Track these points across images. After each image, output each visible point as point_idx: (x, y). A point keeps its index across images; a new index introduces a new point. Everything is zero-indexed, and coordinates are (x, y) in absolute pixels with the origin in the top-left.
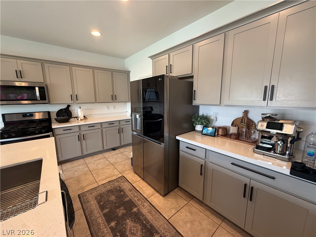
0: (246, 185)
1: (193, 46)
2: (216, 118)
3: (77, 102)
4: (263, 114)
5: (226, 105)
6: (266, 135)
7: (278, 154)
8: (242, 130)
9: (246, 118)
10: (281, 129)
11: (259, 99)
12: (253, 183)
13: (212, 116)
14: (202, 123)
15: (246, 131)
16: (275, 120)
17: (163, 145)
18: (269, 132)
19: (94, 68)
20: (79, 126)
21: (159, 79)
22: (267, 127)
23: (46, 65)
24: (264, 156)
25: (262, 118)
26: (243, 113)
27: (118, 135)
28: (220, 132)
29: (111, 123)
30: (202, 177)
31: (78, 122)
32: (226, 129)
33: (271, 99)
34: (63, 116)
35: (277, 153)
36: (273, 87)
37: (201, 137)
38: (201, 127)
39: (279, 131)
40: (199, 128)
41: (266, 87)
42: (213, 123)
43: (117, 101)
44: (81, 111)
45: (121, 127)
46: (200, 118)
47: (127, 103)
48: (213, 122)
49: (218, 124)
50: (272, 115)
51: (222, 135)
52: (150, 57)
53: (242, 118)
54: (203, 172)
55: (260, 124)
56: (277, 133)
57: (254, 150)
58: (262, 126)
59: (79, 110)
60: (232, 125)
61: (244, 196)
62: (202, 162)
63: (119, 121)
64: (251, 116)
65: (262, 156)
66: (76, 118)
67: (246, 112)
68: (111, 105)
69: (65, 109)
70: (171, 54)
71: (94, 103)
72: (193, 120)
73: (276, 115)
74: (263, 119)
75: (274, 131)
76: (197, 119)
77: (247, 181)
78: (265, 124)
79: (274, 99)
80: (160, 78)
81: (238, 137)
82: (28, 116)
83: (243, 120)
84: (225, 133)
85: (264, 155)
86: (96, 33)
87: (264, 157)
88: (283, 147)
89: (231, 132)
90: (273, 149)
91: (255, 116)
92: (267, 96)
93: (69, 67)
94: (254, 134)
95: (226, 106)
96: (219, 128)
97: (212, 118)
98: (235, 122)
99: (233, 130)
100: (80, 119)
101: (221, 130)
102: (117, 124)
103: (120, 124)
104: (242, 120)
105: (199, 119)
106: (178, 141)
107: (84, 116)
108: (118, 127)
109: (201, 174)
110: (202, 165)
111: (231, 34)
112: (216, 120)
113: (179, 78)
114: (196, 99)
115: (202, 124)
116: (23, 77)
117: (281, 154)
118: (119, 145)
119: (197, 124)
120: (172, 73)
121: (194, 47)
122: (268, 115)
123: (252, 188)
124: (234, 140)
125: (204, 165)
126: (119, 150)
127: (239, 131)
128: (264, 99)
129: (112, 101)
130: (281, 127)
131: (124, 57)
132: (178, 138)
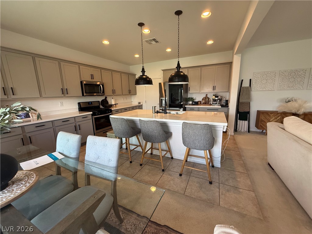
2: (196, 98)
4: (213, 94)
8: (206, 101)
11: (211, 90)
14: (191, 100)
15: (208, 101)
16: (216, 95)
20: (121, 109)
26: (206, 95)
28: (199, 103)
29: (133, 108)
33: (215, 90)
35: (217, 104)
38: (191, 102)
41: (214, 86)
43: (131, 94)
48: (195, 100)
49: (197, 100)
53: (205, 97)
60: (202, 100)
63: (136, 106)
64: (208, 96)
75: (216, 98)
76: (189, 99)
78: (214, 97)
81: (205, 103)
82: (90, 104)
89: (202, 102)
91: (212, 97)
93: (111, 72)
97: (194, 98)
99: (204, 101)
114: (190, 90)
124: (204, 105)
128: (213, 90)
130: (218, 97)
132: (185, 106)
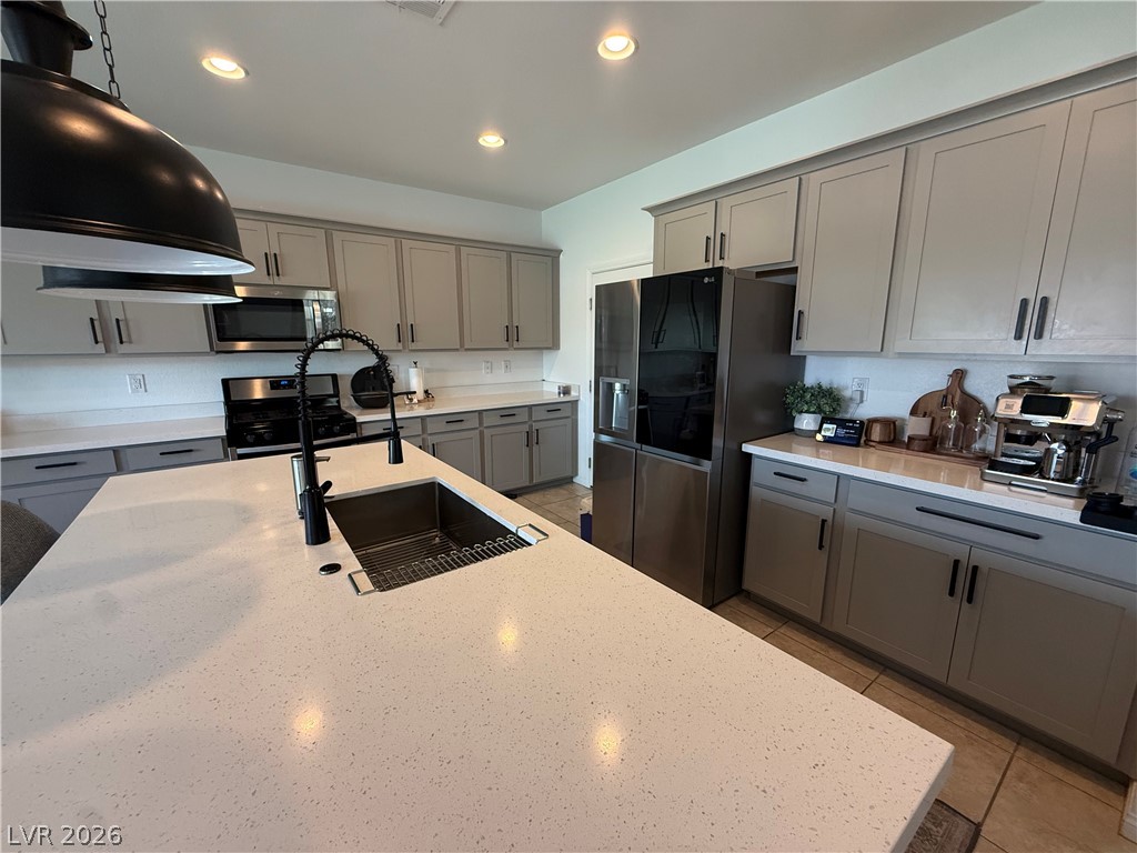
0: (956, 563)
1: (800, 179)
2: (862, 392)
3: (413, 346)
4: (1011, 377)
5: (900, 353)
6: (1019, 432)
7: (1053, 480)
8: (945, 428)
9: (958, 390)
10: (1063, 412)
11: (1003, 335)
12: (979, 557)
13: (847, 388)
14: (819, 407)
15: (958, 428)
16: (1047, 390)
17: (706, 466)
18: (1029, 422)
19: (458, 243)
20: (423, 418)
21: (706, 280)
22: (1024, 410)
23: (337, 236)
24: (1013, 488)
25: (1010, 388)
26: (950, 376)
27: (525, 451)
28: (876, 433)
29: (507, 413)
30: (823, 556)
31: (412, 409)
32: (894, 423)
33: (1039, 335)
34: (374, 389)
35: (1048, 479)
36: (1045, 301)
37: (814, 449)
38: (815, 420)
39: (1057, 420)
40: (806, 422)
41: (1024, 303)
42: (851, 410)
43: (521, 345)
44: (418, 375)
45: (535, 426)
46: (812, 395)
47: (545, 351)
48: (848, 406)
49: (863, 412)
50: (1040, 378)
51: (880, 443)
52: (650, 210)
53: (944, 393)
54: (826, 542)
55: (1003, 402)
56: (1052, 425)
57: (983, 474)
58: (1009, 407)
59: (413, 372)
60: (914, 412)
61: (952, 593)
62: (827, 512)
63: (530, 407)
64: (973, 386)
65: (1005, 488)
66: (405, 397)
67: (959, 376)
68: (499, 359)
69: (373, 368)
70: (726, 203)
71: (457, 350)
72: (790, 399)
73: (1051, 378)
74: (1013, 391)
75: (1044, 421)
76: (802, 397)
77: (960, 551)
78: (1019, 402)
79: (1046, 334)
80: (710, 277)
81: (932, 444)
82: (284, 387)
83: (950, 397)
84: (891, 434)
85: (1010, 484)
86: (491, 141)
87: (1011, 490)
88: (1064, 462)
89: (909, 432)
90: (1039, 468)
91: (988, 387)
92: (1027, 327)
93: (393, 240)
94: (984, 436)
95: (902, 355)
96: (873, 421)
97: (847, 393)
98: (921, 405)
99: (917, 427)
100: (415, 401)
101: (878, 428)
102: (523, 417)
103: (530, 416)
104: (945, 397)
105: (808, 396)
106: (749, 456)
107: (426, 392)
108: (526, 428)
109: (821, 547)
110: (824, 521)
111: (926, 150)
112: (862, 401)
113: (759, 274)
114: (804, 334)
115: (819, 410)
116: (280, 272)
117: (1058, 480)
118: (527, 484)
119: (802, 412)
120: (726, 258)
121: (803, 182)
122: (1027, 379)
123: (975, 568)
124: (922, 454)
125: (830, 520)
126: (527, 497)
127: (934, 431)
128: (1018, 336)
129: (506, 345)
130: (1062, 407)
131: (541, 204)
132: (748, 448)
